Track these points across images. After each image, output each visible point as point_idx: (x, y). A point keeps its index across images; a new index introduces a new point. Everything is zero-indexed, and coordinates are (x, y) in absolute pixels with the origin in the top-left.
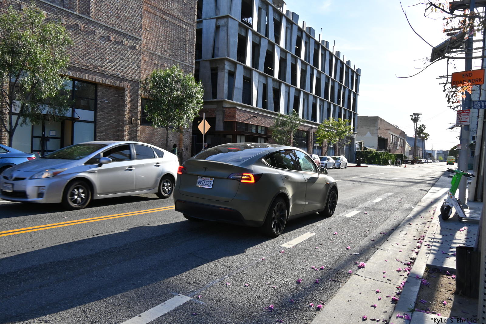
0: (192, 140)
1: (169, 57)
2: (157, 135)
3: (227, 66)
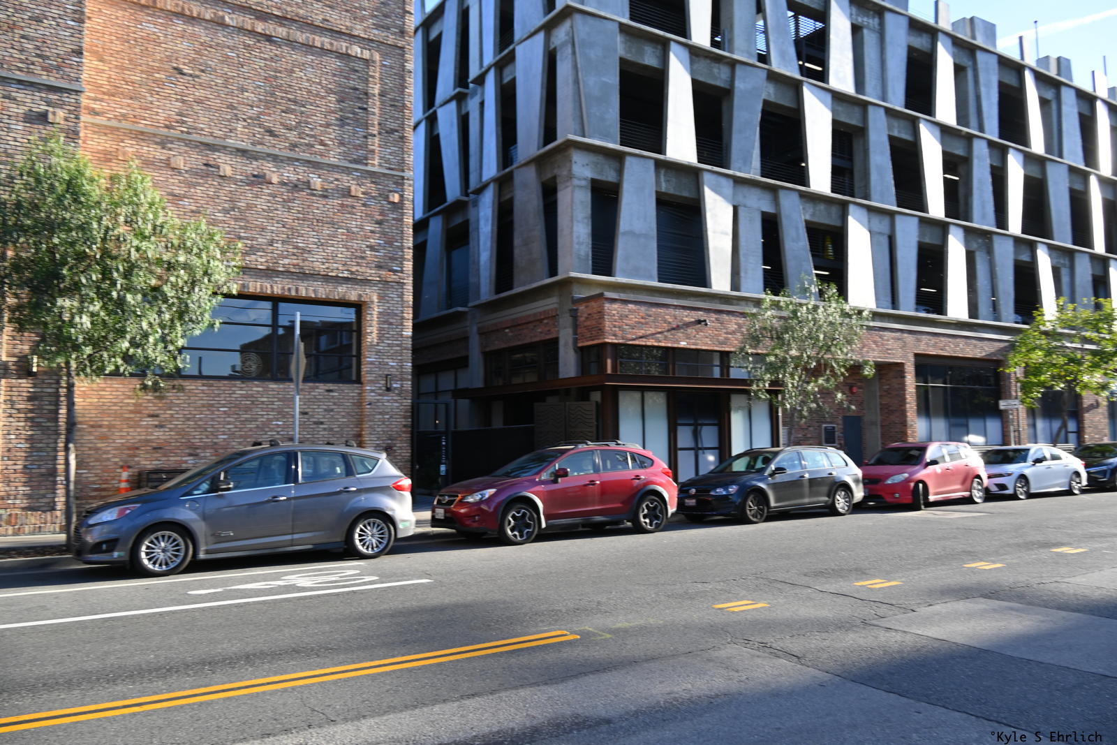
0: (412, 417)
1: (291, 150)
2: (247, 409)
3: (583, 166)
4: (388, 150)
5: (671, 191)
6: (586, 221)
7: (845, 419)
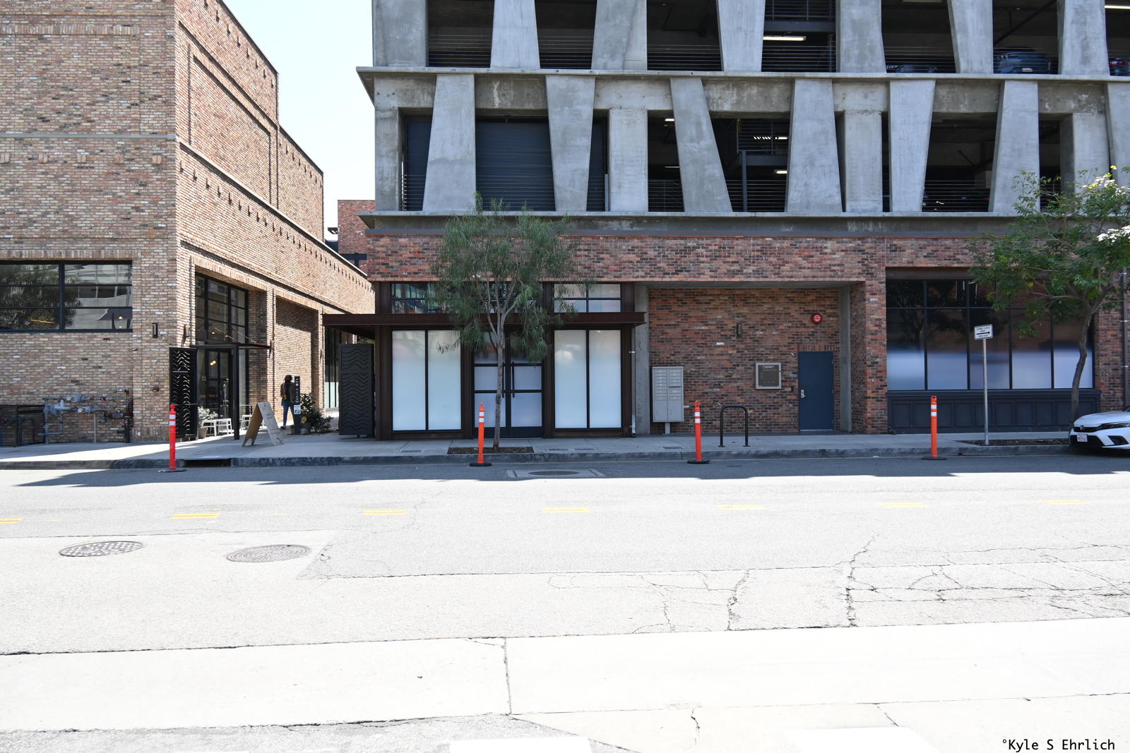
1: (60, 131)
2: (36, 357)
3: (388, 96)
4: (153, 116)
5: (509, 106)
6: (391, 154)
7: (802, 356)
